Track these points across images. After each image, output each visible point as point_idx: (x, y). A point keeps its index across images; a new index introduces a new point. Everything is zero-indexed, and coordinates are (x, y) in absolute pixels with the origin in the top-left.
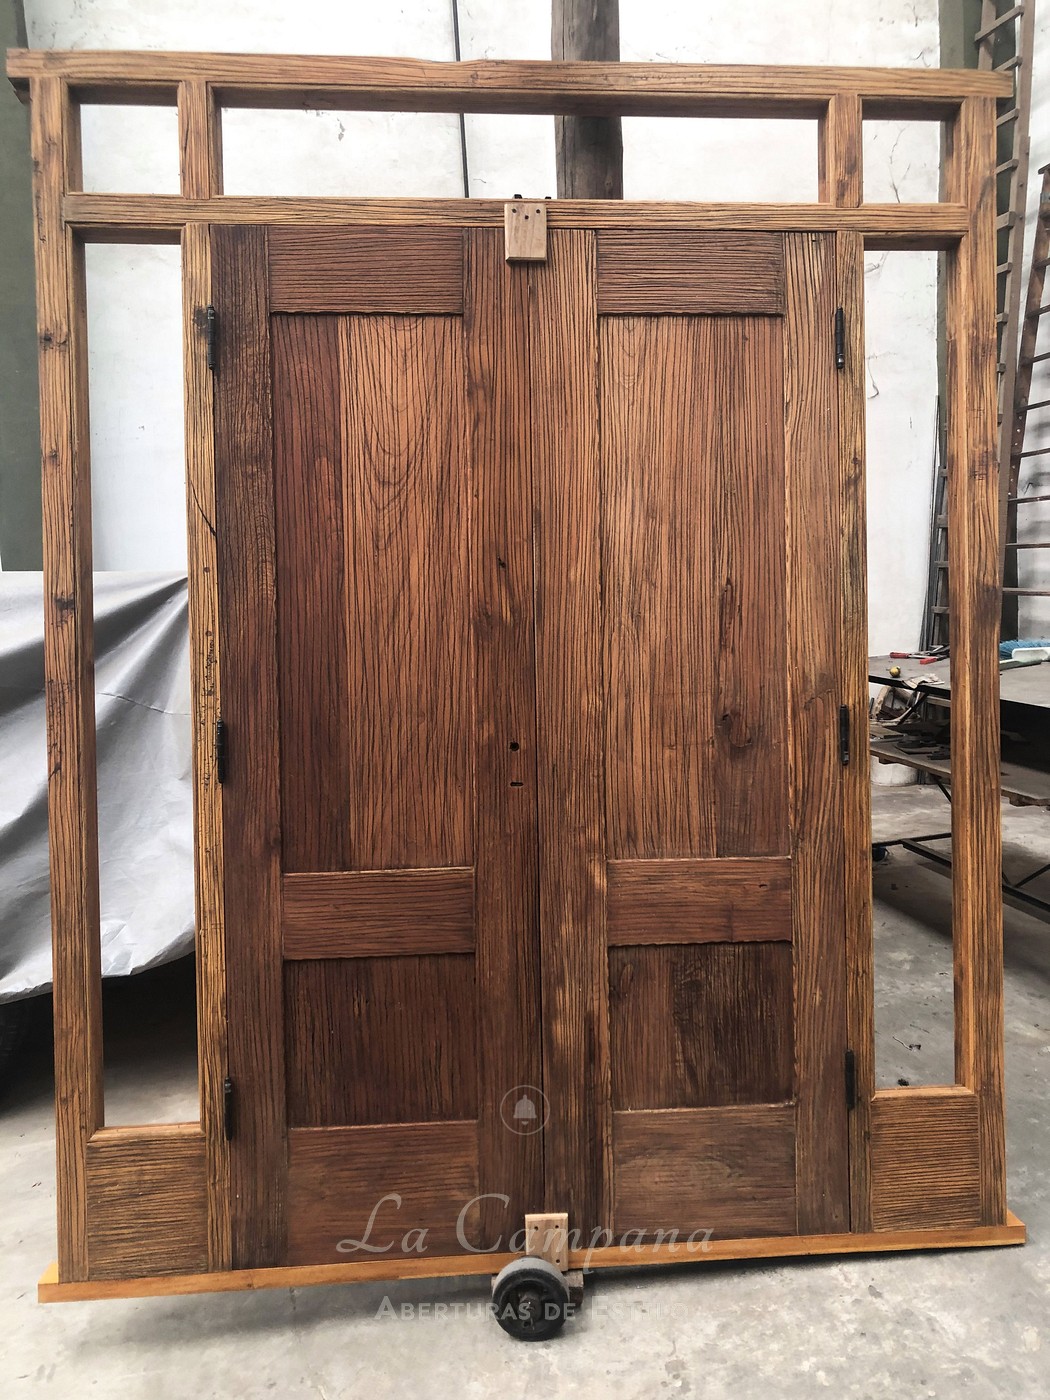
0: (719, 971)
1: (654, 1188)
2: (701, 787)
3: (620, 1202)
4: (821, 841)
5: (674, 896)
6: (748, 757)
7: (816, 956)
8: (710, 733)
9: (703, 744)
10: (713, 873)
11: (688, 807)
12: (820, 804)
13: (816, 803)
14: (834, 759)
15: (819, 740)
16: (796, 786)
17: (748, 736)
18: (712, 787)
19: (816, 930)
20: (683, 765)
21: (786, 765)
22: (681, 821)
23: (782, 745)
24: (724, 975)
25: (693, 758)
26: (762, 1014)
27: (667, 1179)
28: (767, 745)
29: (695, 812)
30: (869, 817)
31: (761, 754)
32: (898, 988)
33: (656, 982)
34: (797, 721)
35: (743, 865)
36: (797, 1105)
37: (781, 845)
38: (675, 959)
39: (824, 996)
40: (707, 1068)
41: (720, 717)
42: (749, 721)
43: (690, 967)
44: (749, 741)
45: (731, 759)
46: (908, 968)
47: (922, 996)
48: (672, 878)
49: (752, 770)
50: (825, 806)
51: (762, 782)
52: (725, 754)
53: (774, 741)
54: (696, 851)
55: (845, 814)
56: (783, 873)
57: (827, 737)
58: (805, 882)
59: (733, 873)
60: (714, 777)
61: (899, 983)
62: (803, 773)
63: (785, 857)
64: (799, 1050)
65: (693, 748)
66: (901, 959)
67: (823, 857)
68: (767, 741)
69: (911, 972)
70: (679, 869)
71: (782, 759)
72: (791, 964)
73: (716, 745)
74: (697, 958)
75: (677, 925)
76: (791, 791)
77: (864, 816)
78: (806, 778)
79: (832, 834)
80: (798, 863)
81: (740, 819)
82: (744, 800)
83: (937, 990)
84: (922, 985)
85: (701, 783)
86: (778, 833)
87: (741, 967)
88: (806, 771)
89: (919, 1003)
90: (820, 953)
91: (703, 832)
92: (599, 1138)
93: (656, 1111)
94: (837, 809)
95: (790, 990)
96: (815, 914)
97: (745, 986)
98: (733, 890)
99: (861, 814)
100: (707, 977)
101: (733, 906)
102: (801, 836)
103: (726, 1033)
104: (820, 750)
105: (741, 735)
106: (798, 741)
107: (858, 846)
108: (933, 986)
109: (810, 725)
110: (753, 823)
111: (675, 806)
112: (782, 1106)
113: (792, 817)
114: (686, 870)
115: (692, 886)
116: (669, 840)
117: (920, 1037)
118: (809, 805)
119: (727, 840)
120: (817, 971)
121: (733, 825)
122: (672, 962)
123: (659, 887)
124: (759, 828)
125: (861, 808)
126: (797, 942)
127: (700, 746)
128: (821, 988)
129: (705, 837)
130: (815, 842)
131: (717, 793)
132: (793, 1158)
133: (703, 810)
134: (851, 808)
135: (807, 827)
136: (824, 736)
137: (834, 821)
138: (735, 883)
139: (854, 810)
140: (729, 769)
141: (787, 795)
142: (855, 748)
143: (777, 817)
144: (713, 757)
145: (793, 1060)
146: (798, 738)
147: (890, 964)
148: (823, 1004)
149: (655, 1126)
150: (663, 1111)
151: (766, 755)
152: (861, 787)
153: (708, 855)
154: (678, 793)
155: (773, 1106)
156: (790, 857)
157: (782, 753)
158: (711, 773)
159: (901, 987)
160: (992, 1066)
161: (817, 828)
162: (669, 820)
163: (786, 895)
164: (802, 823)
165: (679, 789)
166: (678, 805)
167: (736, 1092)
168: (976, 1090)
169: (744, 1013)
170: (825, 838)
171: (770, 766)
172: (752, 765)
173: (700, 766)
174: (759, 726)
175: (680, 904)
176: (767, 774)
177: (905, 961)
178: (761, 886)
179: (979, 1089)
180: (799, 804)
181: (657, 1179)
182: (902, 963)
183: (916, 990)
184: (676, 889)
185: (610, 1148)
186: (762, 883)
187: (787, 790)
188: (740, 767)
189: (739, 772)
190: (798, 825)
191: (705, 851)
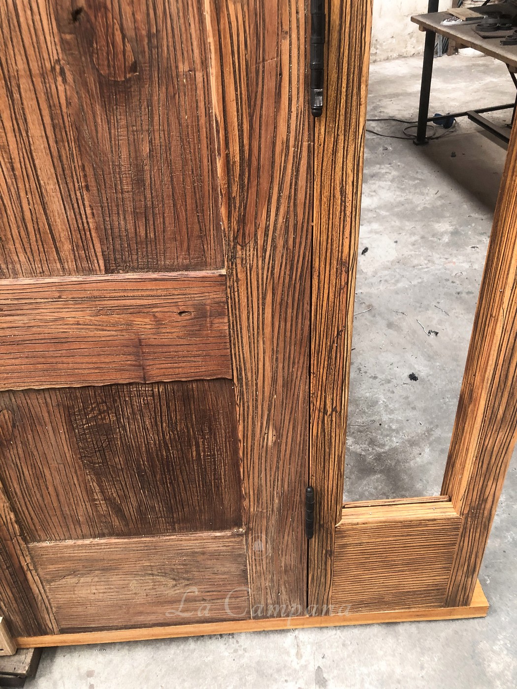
0: (134, 413)
1: (92, 597)
2: (57, 160)
3: (58, 608)
4: (274, 247)
5: (46, 331)
6: (135, 102)
7: (267, 394)
8: (53, 49)
9: (43, 75)
10: (101, 298)
11: (41, 196)
12: (271, 188)
13: (265, 185)
14: (299, 104)
15: (270, 63)
16: (227, 156)
17: (131, 58)
18: (78, 162)
19: (267, 364)
20: (14, 118)
21: (208, 115)
22: (35, 221)
23: (199, 75)
24: (142, 416)
25: (30, 104)
26: (198, 454)
27: (105, 591)
28: (169, 76)
29: (56, 205)
30: (356, 207)
31: (159, 95)
32: (433, 262)
33: (49, 428)
34: (224, 21)
35: (149, 286)
36: (247, 533)
37: (210, 254)
38: (70, 403)
39: (279, 436)
40: (135, 504)
41: (66, 16)
42: (129, 24)
43: (93, 409)
44: (134, 68)
45: (104, 106)
46: (447, 240)
47: (452, 272)
48: (36, 306)
49: (145, 127)
50: (280, 190)
51: (168, 149)
52: (91, 97)
53: (183, 67)
54: (71, 265)
55: (316, 203)
56: (215, 295)
57: (285, 58)
58: (249, 305)
59: (134, 298)
60: (79, 140)
61: (436, 256)
62: (241, 130)
63: (217, 272)
64: (247, 487)
65: (25, 83)
66: (442, 230)
67: (277, 270)
68: (169, 68)
69: (448, 245)
70: (46, 294)
71: (202, 105)
72: (233, 404)
73: (69, 77)
74: (99, 400)
75: (60, 366)
76: (219, 164)
77: (349, 204)
78: (246, 141)
79: (291, 236)
80: (238, 280)
81: (135, 214)
82: (139, 182)
83: (466, 266)
84: (454, 260)
85: (55, 154)
86: (203, 236)
87: (164, 408)
88: (246, 126)
89: (447, 280)
90: (274, 390)
91: (76, 236)
92: (17, 566)
93: (80, 542)
94: (301, 196)
95: (234, 430)
96: (264, 348)
97: (172, 426)
98: (139, 320)
99: (343, 202)
100: (118, 420)
101: (140, 340)
102: (240, 240)
103: (154, 474)
104: (270, 84)
105: (115, 55)
106: (228, 69)
107: (335, 254)
108: (464, 262)
109: (251, 31)
110: (159, 220)
111: (19, 197)
112: (228, 533)
113: (223, 211)
114: (57, 295)
115: (71, 315)
116: (20, 250)
117: (440, 322)
118: (253, 190)
119: (118, 247)
120: (269, 410)
121: (125, 224)
122: (64, 406)
123: (19, 320)
124: (170, 228)
125: (343, 192)
126: (240, 380)
127: (38, 81)
128: (275, 427)
129: (81, 244)
130: (265, 251)
131: (90, 172)
132: (245, 571)
133: (67, 199)
134: (326, 193)
135: (250, 228)
136: (279, 53)
137: (296, 215)
138: (139, 311)
139: (332, 196)
140: (102, 126)
141: (213, 171)
142: (339, 78)
143: (199, 208)
144: (68, 104)
145: (240, 497)
146: (228, 59)
147: (433, 236)
148: (277, 444)
149: (83, 554)
150: (87, 541)
151: (171, 98)
152: (345, 157)
153: (91, 271)
154: (18, 173)
155: (218, 534)
156: (223, 272)
157: (200, 92)
158: (71, 135)
159: (437, 262)
160: (487, 493)
161: (267, 228)
162: (12, 218)
163: (221, 323)
164: (242, 221)
165: (17, 165)
166: (23, 194)
167: (174, 523)
168: (462, 514)
169: (173, 453)
170: (280, 243)
171: (179, 119)
172: (145, 118)
173: (47, 120)
174: (150, 36)
175: (58, 341)
176: (174, 133)
177: (446, 232)
178: (180, 313)
179: (466, 512)
180: (235, 188)
181: (95, 591)
182: (442, 234)
183: (449, 266)
184: (47, 321)
185: (34, 572)
186: (182, 308)
187: (213, 162)
188: (123, 122)
189: (124, 132)
190: (235, 225)
191: (85, 264)
